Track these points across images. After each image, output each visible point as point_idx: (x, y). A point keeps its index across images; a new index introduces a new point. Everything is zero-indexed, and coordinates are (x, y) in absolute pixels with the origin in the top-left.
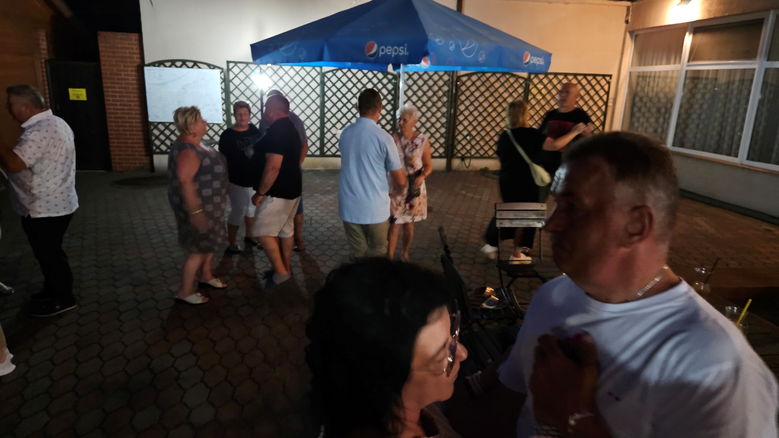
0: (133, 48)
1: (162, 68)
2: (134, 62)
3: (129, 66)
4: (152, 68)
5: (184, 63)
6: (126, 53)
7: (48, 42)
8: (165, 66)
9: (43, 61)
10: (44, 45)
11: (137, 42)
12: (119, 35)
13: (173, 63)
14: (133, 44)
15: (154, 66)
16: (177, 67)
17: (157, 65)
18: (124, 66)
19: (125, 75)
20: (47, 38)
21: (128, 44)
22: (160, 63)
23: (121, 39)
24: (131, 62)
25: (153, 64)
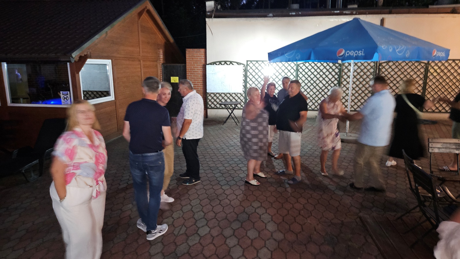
0: (202, 56)
1: (215, 65)
2: (202, 63)
3: (199, 65)
4: (210, 65)
5: (225, 62)
6: (198, 59)
7: (163, 55)
8: (216, 64)
9: (161, 64)
10: (162, 56)
11: (204, 53)
12: (196, 50)
13: (220, 63)
14: (202, 54)
15: (211, 65)
16: (222, 64)
17: (212, 64)
18: (197, 65)
19: (197, 70)
20: (163, 53)
21: (200, 54)
22: (214, 63)
23: (196, 52)
24: (200, 63)
25: (211, 64)
